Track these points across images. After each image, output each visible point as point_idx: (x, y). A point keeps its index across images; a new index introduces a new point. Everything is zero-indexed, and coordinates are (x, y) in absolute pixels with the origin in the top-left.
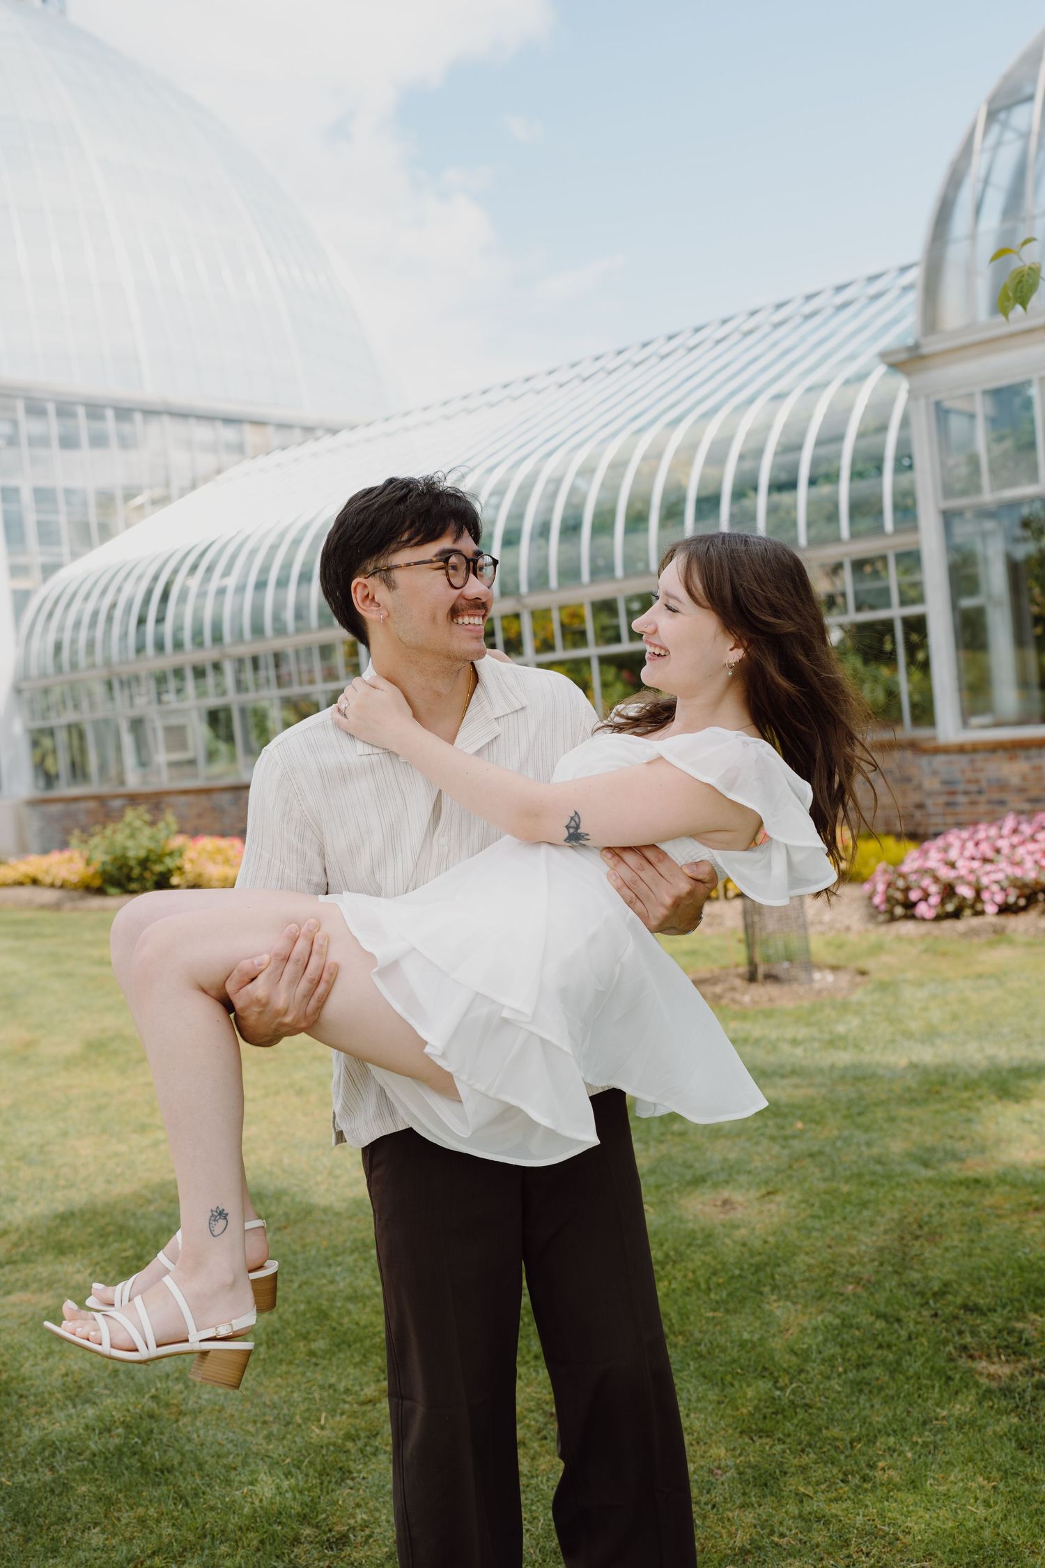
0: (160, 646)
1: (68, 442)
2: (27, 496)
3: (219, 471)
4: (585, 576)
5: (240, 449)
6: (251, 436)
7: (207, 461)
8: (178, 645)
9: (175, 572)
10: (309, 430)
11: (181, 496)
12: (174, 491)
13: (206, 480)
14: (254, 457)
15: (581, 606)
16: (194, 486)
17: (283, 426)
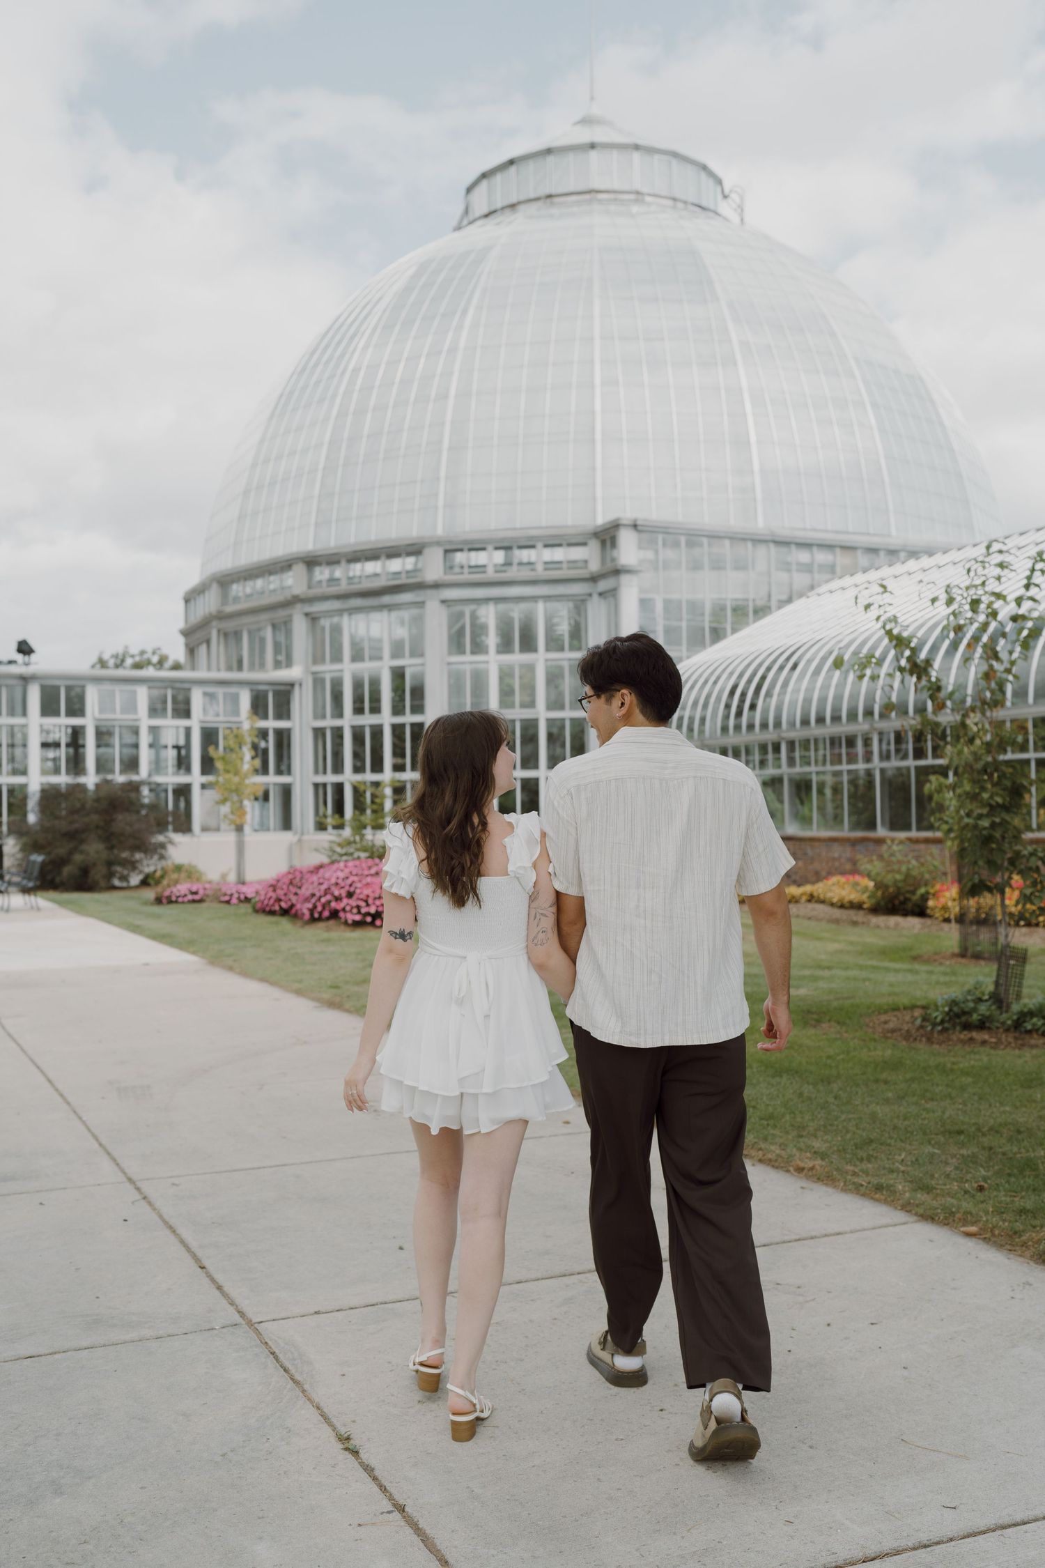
0: (751, 727)
1: (696, 566)
2: (659, 607)
3: (812, 588)
4: (1031, 699)
5: (831, 570)
6: (842, 559)
7: (801, 580)
8: (764, 726)
9: (769, 669)
10: (893, 553)
11: (779, 608)
12: (774, 604)
13: (801, 595)
14: (840, 578)
15: (1026, 720)
16: (790, 600)
17: (873, 551)
